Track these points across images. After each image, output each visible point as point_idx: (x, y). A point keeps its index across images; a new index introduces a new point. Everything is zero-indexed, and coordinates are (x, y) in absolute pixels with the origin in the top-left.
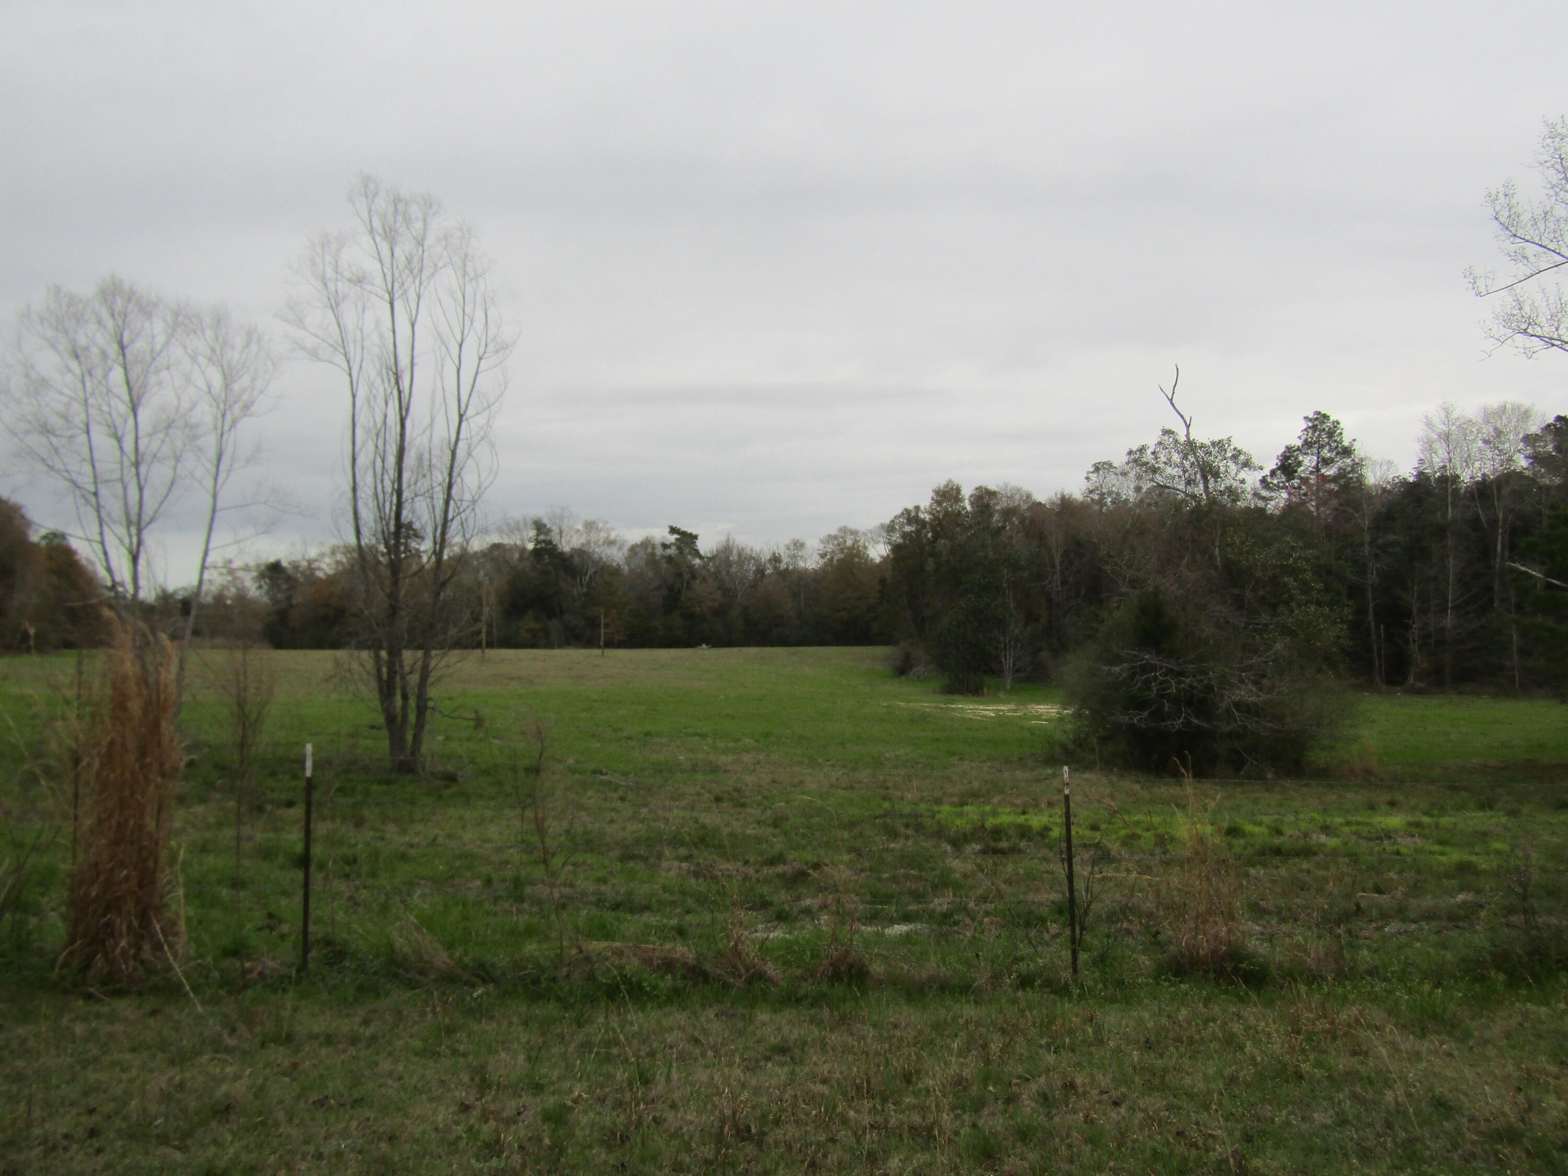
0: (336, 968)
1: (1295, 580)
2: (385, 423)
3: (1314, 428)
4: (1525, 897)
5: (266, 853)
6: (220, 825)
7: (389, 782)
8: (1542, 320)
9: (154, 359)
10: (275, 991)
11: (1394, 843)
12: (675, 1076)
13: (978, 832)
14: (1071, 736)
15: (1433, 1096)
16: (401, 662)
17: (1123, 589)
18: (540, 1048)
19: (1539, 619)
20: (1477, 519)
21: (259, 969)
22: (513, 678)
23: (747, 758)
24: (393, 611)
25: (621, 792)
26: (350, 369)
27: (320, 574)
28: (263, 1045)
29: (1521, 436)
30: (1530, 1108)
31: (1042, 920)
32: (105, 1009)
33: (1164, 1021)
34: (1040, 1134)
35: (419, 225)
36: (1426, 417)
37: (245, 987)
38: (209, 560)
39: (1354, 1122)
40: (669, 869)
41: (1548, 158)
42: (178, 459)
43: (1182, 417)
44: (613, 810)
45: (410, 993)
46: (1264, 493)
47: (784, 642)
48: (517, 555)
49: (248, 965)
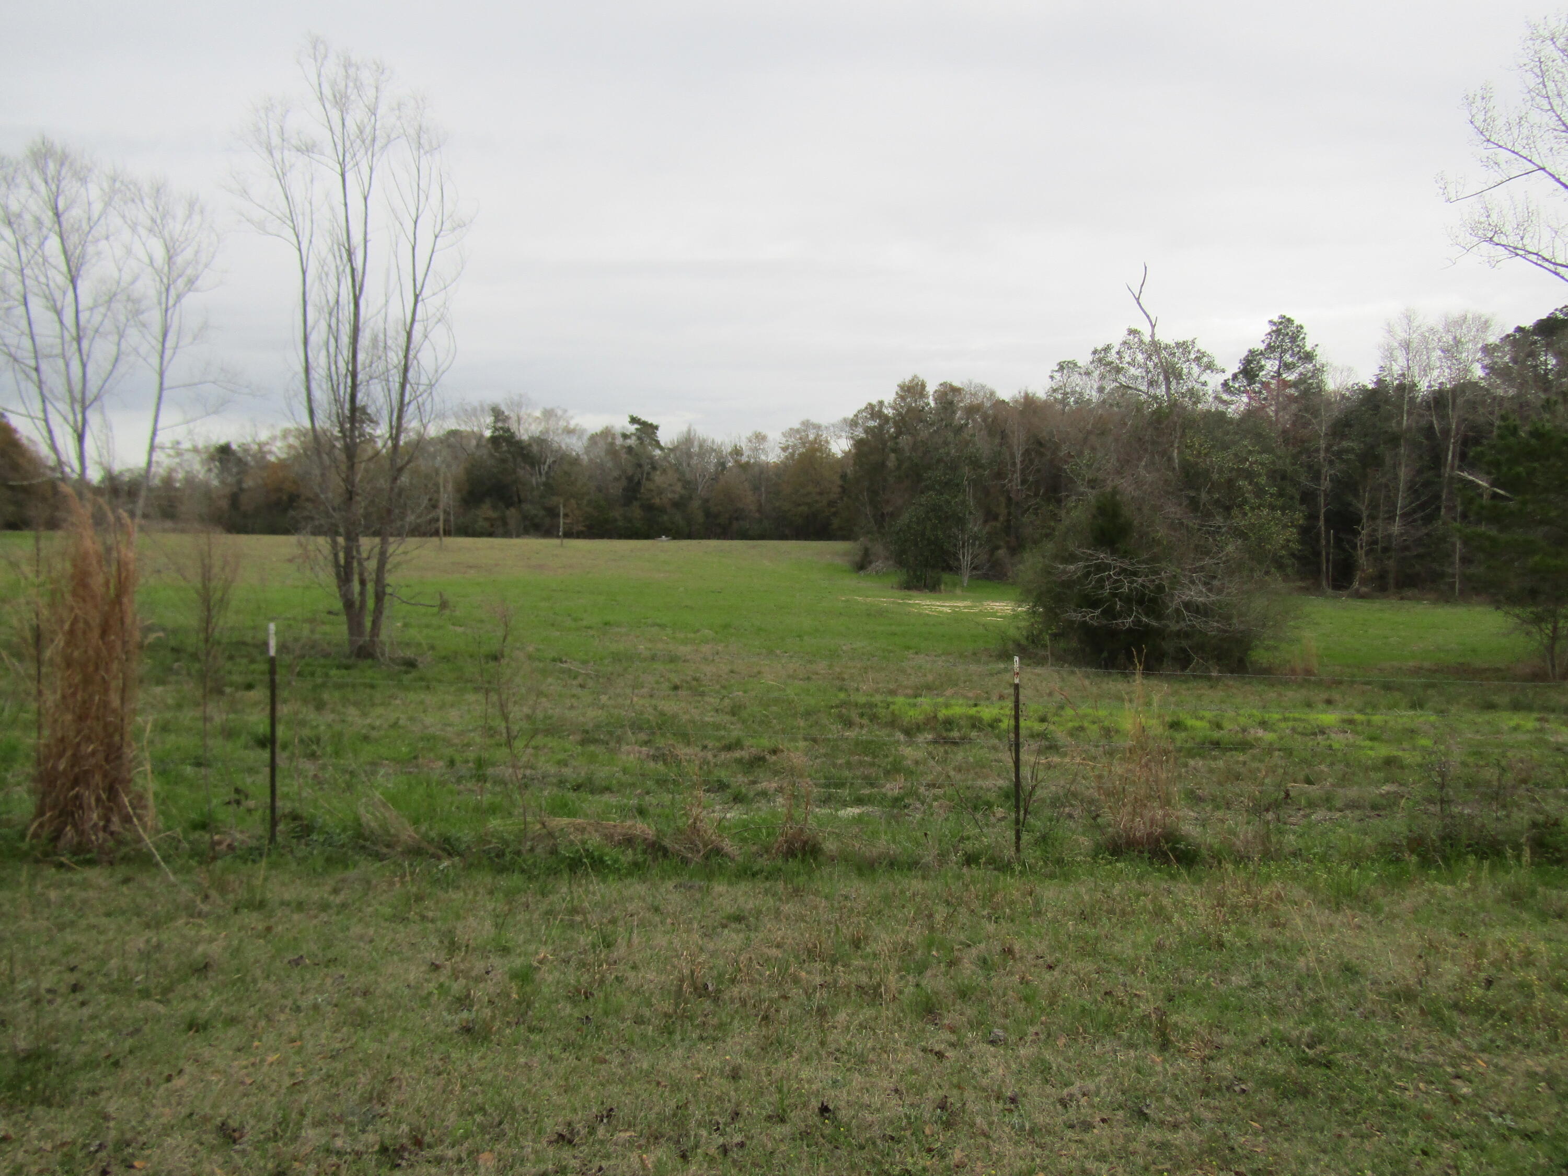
0: (303, 841)
1: (1250, 484)
2: (337, 302)
3: (1278, 332)
4: (1442, 787)
5: (229, 733)
6: (179, 706)
7: (347, 667)
8: (1508, 229)
9: (91, 228)
10: (245, 862)
11: (1328, 738)
12: (636, 939)
13: (930, 722)
14: (1024, 633)
15: (1342, 963)
16: (358, 547)
17: (1082, 489)
18: (506, 915)
19: (1482, 528)
20: (1431, 427)
21: (228, 841)
22: (470, 567)
23: (706, 649)
24: (350, 495)
25: (580, 680)
26: (299, 243)
27: (272, 458)
28: (236, 910)
29: (1480, 346)
30: (1428, 973)
31: (990, 805)
32: (77, 877)
33: (1099, 895)
34: (979, 994)
35: (371, 93)
36: (1389, 324)
37: (214, 858)
38: (158, 440)
39: (1268, 984)
40: (629, 753)
41: (1527, 61)
42: (121, 336)
43: (1148, 317)
44: (574, 696)
45: (378, 865)
46: (1225, 397)
47: (744, 535)
48: (474, 442)
49: (216, 837)
